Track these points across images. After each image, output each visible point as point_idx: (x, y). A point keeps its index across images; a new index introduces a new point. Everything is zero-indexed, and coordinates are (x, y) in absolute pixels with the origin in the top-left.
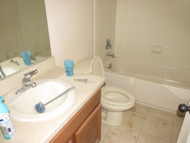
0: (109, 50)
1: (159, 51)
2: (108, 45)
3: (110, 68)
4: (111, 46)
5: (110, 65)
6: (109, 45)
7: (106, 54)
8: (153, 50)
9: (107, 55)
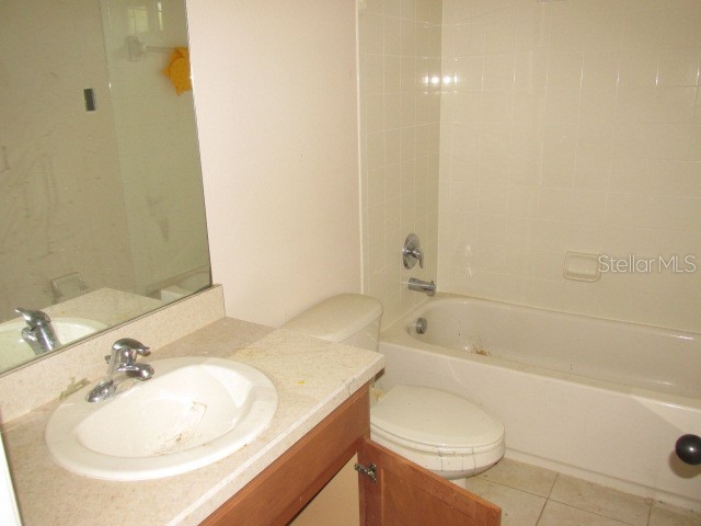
0: (415, 272)
1: (593, 272)
2: (412, 254)
3: (421, 331)
4: (420, 259)
5: (420, 320)
6: (414, 256)
7: (407, 283)
8: (572, 269)
9: (410, 288)
